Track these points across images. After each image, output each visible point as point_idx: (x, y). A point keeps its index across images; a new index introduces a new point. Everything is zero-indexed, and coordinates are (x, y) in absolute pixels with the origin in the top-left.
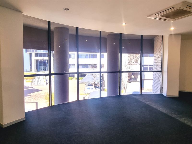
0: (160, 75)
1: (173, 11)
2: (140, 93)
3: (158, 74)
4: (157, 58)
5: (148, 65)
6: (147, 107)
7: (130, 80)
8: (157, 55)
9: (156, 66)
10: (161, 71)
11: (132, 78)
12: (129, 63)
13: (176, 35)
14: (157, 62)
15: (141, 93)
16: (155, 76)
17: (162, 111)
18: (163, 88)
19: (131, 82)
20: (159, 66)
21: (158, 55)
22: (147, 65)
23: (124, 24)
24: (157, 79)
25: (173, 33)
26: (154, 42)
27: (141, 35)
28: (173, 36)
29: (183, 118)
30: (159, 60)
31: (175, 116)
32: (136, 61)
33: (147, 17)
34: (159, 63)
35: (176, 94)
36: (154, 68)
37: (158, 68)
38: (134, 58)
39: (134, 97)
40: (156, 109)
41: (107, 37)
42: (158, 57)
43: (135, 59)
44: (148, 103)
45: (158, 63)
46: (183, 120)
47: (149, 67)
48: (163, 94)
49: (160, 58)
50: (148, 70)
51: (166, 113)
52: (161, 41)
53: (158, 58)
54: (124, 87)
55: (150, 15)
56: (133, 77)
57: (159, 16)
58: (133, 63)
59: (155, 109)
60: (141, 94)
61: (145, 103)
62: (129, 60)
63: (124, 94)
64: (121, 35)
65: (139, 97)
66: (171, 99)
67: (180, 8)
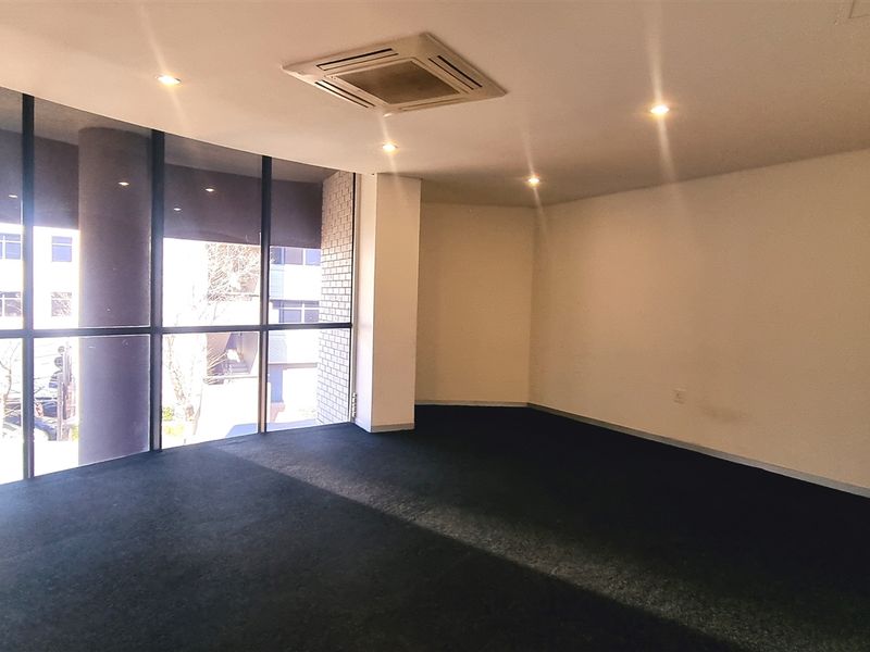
0: (346, 341)
1: (390, 66)
2: (260, 428)
3: (338, 340)
4: (334, 271)
5: (301, 302)
6: (289, 489)
7: (218, 370)
8: (334, 257)
9: (330, 304)
10: (348, 325)
11: (229, 362)
12: (215, 292)
13: (406, 176)
14: (333, 284)
15: (263, 430)
16: (326, 349)
17: (354, 497)
18: (359, 398)
19: (221, 382)
20: (342, 306)
21: (340, 256)
22: (299, 303)
23: (168, 81)
24: (334, 359)
25: (394, 168)
26: (321, 198)
27: (264, 156)
28: (397, 182)
29: (430, 513)
30: (342, 277)
31: (398, 509)
32: (245, 280)
33: (284, 68)
34: (342, 291)
35: (405, 417)
36: (321, 310)
37: (338, 312)
38: (235, 270)
39: (231, 449)
40: (329, 493)
41: (76, 143)
42: (337, 264)
43: (239, 273)
44: (292, 470)
45: (336, 291)
46: (428, 520)
47: (303, 308)
48: (360, 422)
49: (346, 269)
50: (303, 322)
51: (367, 503)
52: (349, 198)
53: (340, 270)
54: (185, 407)
55: (297, 65)
56: (232, 355)
57: (333, 76)
58: (235, 289)
59: (323, 492)
60: (263, 434)
61: (282, 471)
62: (213, 275)
63: (188, 443)
64: (157, 138)
65: (253, 449)
66: (387, 438)
67: (414, 61)
